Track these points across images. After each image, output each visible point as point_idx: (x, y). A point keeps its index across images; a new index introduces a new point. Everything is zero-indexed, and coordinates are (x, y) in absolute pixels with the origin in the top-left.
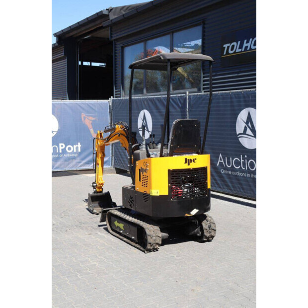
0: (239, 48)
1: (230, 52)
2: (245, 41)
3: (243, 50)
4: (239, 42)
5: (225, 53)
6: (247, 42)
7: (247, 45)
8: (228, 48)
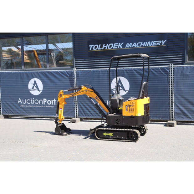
0: (100, 48)
1: (94, 49)
2: (104, 45)
3: (103, 49)
4: (100, 45)
5: (90, 49)
6: (105, 46)
7: (105, 47)
8: (93, 47)
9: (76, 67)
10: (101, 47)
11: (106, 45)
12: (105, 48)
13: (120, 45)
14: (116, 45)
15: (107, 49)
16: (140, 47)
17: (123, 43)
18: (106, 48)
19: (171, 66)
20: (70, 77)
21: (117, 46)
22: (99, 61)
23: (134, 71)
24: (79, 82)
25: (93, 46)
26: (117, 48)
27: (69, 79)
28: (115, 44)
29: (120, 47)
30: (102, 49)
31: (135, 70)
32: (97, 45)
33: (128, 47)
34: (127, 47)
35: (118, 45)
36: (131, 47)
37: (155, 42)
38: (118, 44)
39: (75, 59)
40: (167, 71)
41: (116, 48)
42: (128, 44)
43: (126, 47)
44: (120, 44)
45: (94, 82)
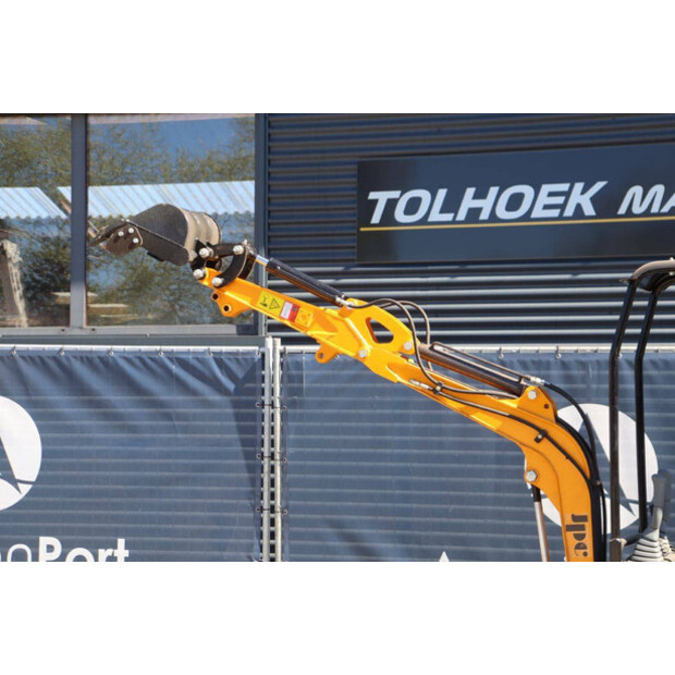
7: (478, 203)
8: (392, 204)
11: (480, 195)
12: (474, 214)
13: (582, 198)
14: (551, 194)
17: (599, 185)
18: (484, 216)
20: (237, 391)
21: (560, 200)
24: (299, 431)
25: (395, 194)
26: (561, 217)
27: (235, 405)
28: (546, 188)
29: (579, 207)
30: (454, 222)
33: (637, 209)
34: (629, 213)
35: (567, 194)
41: (555, 213)
42: (637, 190)
43: (622, 210)
44: (579, 186)
45: (403, 431)
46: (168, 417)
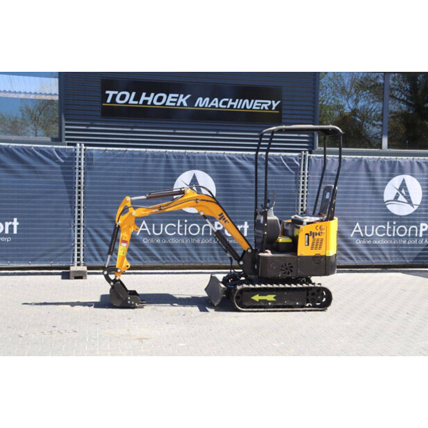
0: (134, 100)
1: (118, 101)
2: (144, 94)
3: (141, 102)
4: (134, 94)
5: (109, 101)
6: (146, 96)
7: (147, 98)
8: (115, 96)
9: (67, 139)
10: (137, 98)
11: (148, 95)
12: (145, 102)
13: (183, 100)
14: (172, 97)
15: (152, 104)
16: (226, 108)
17: (188, 96)
18: (149, 103)
19: (305, 156)
20: (65, 163)
21: (175, 100)
22: (129, 129)
23: (229, 161)
25: (116, 92)
26: (176, 106)
27: (62, 168)
28: (171, 95)
29: (182, 103)
30: (138, 104)
31: (230, 158)
32: (127, 94)
33: (201, 105)
34: (198, 106)
35: (178, 98)
36: (207, 107)
37: (258, 103)
38: (177, 95)
39: (66, 120)
40: (296, 165)
41: (174, 104)
42: (201, 99)
43: (196, 105)
44: (182, 96)
46: (36, 172)
